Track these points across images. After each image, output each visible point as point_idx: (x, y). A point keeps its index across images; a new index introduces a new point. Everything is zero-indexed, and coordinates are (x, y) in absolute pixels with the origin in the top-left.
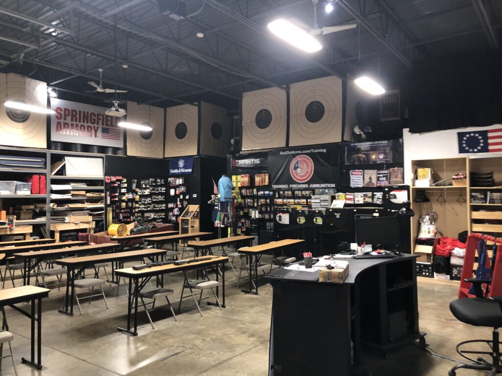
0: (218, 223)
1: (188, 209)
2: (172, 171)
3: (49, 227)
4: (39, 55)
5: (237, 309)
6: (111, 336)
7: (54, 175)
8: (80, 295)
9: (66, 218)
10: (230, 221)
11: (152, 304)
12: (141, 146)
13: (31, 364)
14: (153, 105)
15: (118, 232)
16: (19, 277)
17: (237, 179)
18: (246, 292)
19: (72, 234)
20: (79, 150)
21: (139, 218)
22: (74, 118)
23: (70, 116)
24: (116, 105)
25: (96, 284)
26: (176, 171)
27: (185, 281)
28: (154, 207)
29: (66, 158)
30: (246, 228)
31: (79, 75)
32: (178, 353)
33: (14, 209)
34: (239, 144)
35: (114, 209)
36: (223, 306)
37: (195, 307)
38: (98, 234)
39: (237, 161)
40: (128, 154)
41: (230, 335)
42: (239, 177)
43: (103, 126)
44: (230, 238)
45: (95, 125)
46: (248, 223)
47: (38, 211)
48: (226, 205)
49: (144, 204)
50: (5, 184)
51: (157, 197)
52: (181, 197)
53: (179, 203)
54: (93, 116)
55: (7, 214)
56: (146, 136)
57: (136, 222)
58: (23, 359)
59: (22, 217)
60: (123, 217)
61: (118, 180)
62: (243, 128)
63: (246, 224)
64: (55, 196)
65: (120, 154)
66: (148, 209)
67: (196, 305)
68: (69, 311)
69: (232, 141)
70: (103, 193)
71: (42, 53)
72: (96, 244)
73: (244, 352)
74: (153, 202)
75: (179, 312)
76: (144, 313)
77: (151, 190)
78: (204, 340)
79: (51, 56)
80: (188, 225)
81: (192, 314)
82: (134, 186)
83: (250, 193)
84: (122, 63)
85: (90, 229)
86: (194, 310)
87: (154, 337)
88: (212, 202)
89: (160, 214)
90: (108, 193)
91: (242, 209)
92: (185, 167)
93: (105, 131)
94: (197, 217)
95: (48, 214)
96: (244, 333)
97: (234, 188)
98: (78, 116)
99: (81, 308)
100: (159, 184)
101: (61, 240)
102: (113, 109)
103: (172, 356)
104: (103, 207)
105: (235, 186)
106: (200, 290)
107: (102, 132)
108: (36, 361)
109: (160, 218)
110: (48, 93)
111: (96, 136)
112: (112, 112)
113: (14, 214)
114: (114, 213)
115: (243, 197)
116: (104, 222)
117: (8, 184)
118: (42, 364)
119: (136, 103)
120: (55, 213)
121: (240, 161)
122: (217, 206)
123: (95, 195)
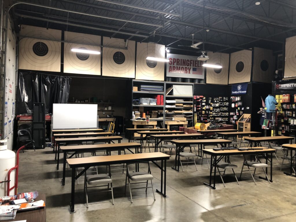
0: (264, 127)
1: (243, 117)
2: (233, 93)
3: (165, 122)
4: (162, 30)
5: (281, 185)
6: (200, 186)
7: (168, 95)
8: (182, 161)
9: (173, 118)
10: (273, 125)
11: (223, 172)
12: (215, 78)
13: (161, 193)
14: (222, 52)
15: (200, 127)
16: (151, 147)
17: (279, 97)
18: (287, 174)
19: (176, 127)
20: (180, 81)
21: (212, 120)
22: (178, 63)
23: (176, 62)
24: (203, 54)
25: (191, 156)
26: (236, 92)
27: (244, 161)
28: (221, 114)
29: (174, 86)
30: (286, 131)
31: (181, 39)
32: (242, 205)
33: (149, 112)
34: (282, 73)
35: (198, 114)
36: (271, 181)
37: (252, 178)
38: (189, 128)
39: (279, 85)
40: (207, 82)
41: (277, 201)
42: (281, 96)
43: (193, 67)
44: (273, 137)
45: (189, 67)
46: (287, 128)
47: (159, 114)
48: (270, 115)
49: (215, 112)
50: (145, 99)
51: (223, 108)
52: (239, 109)
53: (237, 112)
54: (188, 61)
55: (146, 115)
56: (218, 71)
57: (210, 123)
58: (157, 190)
59: (152, 117)
60: (203, 119)
61: (200, 98)
62: (286, 62)
63: (285, 129)
64: (167, 106)
65: (202, 83)
66: (218, 115)
67: (252, 177)
68: (177, 169)
69: (277, 72)
70: (192, 105)
71: (164, 29)
72: (188, 133)
73: (289, 214)
74: (221, 111)
75: (240, 179)
76: (219, 176)
77: (220, 104)
78: (259, 200)
79: (168, 30)
80: (243, 126)
81: (248, 182)
82: (210, 101)
83: (289, 107)
84: (206, 29)
85: (185, 125)
86: (251, 180)
87: (225, 192)
88: (260, 112)
89: (225, 119)
90: (195, 105)
91: (283, 118)
92: (242, 90)
93: (194, 70)
94: (249, 122)
95: (164, 116)
96: (288, 201)
97: (277, 104)
98: (180, 62)
99: (183, 168)
100: (225, 100)
101: (170, 130)
102: (202, 56)
103: (238, 206)
104: (192, 113)
105: (278, 102)
106: (255, 168)
107: (193, 71)
108: (163, 192)
109: (225, 121)
110: (166, 51)
111: (189, 73)
112: (200, 58)
113: (149, 115)
114: (198, 117)
115: (284, 110)
116: (192, 121)
117: (147, 99)
118: (166, 194)
119: (212, 52)
120: (167, 115)
121: (282, 85)
122: (264, 115)
123: (188, 106)
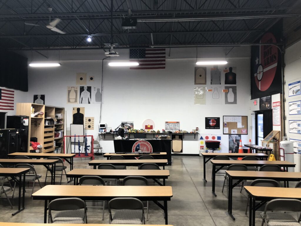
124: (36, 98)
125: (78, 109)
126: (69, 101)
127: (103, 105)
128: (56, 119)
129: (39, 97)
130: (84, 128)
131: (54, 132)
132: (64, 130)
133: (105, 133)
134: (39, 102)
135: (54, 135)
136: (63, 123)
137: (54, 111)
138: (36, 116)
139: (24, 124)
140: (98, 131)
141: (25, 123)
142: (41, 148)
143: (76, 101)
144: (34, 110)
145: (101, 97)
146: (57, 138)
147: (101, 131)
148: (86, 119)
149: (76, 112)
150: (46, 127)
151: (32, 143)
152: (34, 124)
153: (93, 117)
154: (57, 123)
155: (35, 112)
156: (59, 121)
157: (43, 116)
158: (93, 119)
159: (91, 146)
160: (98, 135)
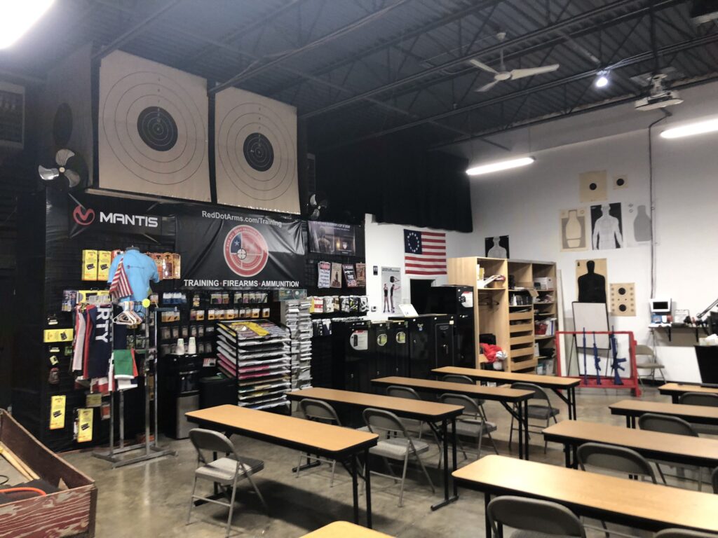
17: (98, 259)
39: (91, 212)
69: (63, 155)
124: (489, 243)
125: (591, 265)
126: (565, 246)
127: (658, 249)
128: (536, 291)
129: (496, 242)
130: (609, 311)
131: (533, 322)
132: (557, 317)
133: (670, 325)
134: (497, 253)
135: (533, 329)
136: (553, 300)
137: (530, 271)
138: (489, 285)
139: (464, 304)
140: (648, 319)
141: (465, 301)
142: (506, 359)
143: (583, 245)
144: (483, 273)
145: (649, 227)
146: (542, 336)
147: (657, 319)
148: (612, 289)
149: (585, 271)
150: (512, 310)
151: (485, 346)
152: (486, 304)
153: (632, 282)
154: (539, 301)
155: (486, 276)
156: (543, 295)
157: (506, 285)
158: (632, 289)
159: (628, 359)
160: (649, 329)
